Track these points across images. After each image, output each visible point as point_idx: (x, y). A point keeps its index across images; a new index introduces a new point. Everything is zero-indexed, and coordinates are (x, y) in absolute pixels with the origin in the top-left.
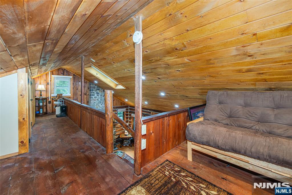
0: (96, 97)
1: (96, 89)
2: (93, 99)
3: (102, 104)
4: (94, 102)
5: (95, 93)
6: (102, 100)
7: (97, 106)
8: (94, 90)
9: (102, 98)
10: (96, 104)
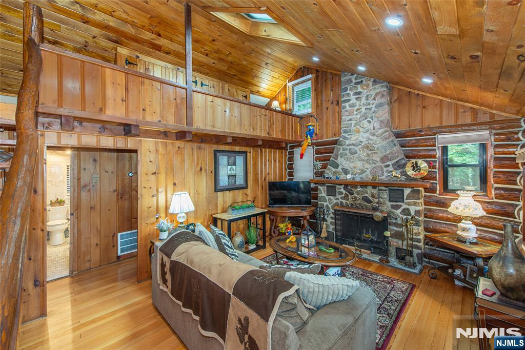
0: (352, 106)
1: (353, 84)
2: (347, 111)
3: (369, 122)
4: (350, 117)
5: (352, 93)
6: (370, 109)
7: (358, 127)
8: (349, 88)
9: (369, 104)
10: (353, 122)
